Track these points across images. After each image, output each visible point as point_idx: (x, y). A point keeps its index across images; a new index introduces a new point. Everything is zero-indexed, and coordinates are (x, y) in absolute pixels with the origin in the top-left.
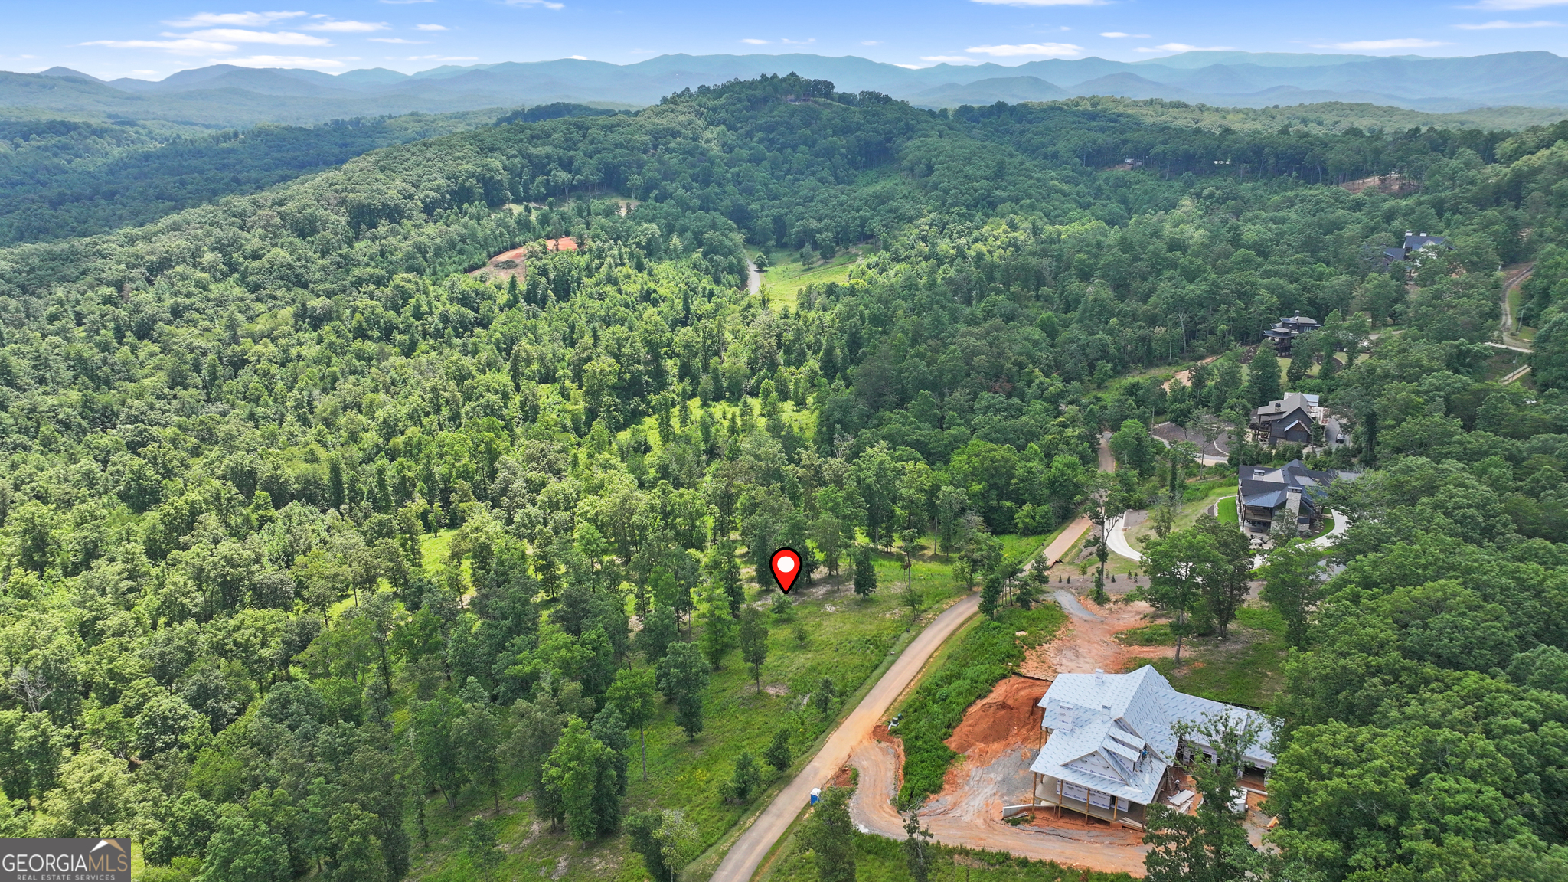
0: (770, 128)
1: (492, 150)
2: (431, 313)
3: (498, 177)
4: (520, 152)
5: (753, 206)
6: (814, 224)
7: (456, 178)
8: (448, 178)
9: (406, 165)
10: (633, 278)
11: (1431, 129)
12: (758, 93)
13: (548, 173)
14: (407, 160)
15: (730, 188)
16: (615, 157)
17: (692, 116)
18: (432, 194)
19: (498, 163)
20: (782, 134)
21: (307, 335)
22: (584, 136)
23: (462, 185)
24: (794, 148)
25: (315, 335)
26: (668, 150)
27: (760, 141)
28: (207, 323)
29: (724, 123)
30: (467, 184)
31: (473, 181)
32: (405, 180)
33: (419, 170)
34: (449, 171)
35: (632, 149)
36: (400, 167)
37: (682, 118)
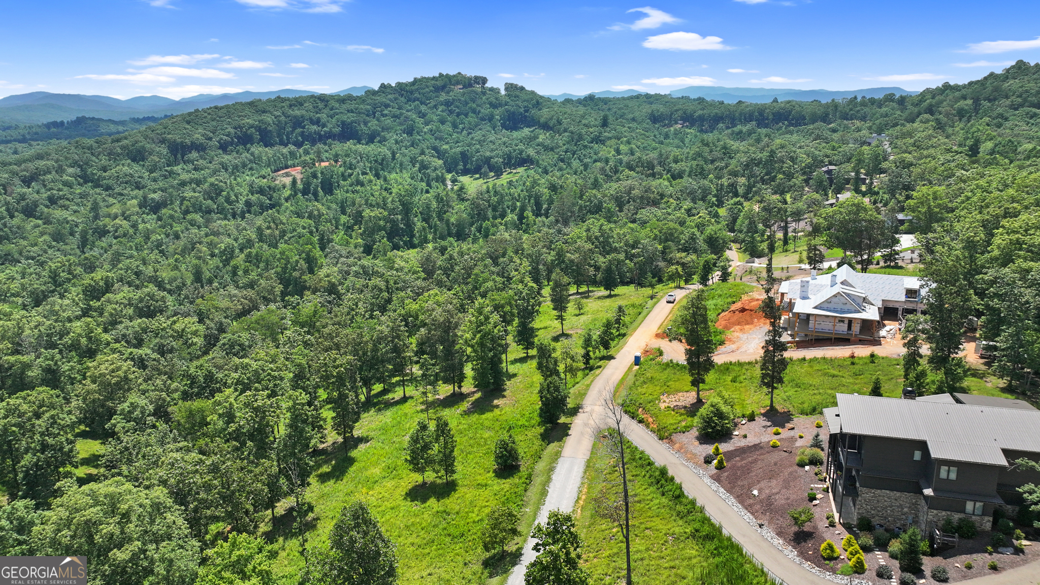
0: (447, 104)
1: (264, 112)
2: (238, 202)
3: (270, 128)
4: (283, 113)
5: (445, 147)
6: (488, 154)
7: (241, 128)
8: (235, 128)
9: (204, 120)
10: (374, 182)
11: (864, 97)
12: (439, 83)
13: (304, 127)
14: (205, 117)
15: (428, 136)
16: (348, 118)
17: (397, 95)
18: (225, 138)
19: (269, 119)
20: (458, 107)
21: (149, 217)
22: (326, 106)
23: (245, 133)
24: (466, 115)
25: (155, 216)
26: (383, 115)
27: (442, 111)
28: (75, 208)
29: (418, 100)
30: (249, 132)
31: (253, 130)
32: (205, 129)
33: (214, 123)
34: (235, 123)
35: (360, 113)
36: (200, 121)
37: (390, 96)
